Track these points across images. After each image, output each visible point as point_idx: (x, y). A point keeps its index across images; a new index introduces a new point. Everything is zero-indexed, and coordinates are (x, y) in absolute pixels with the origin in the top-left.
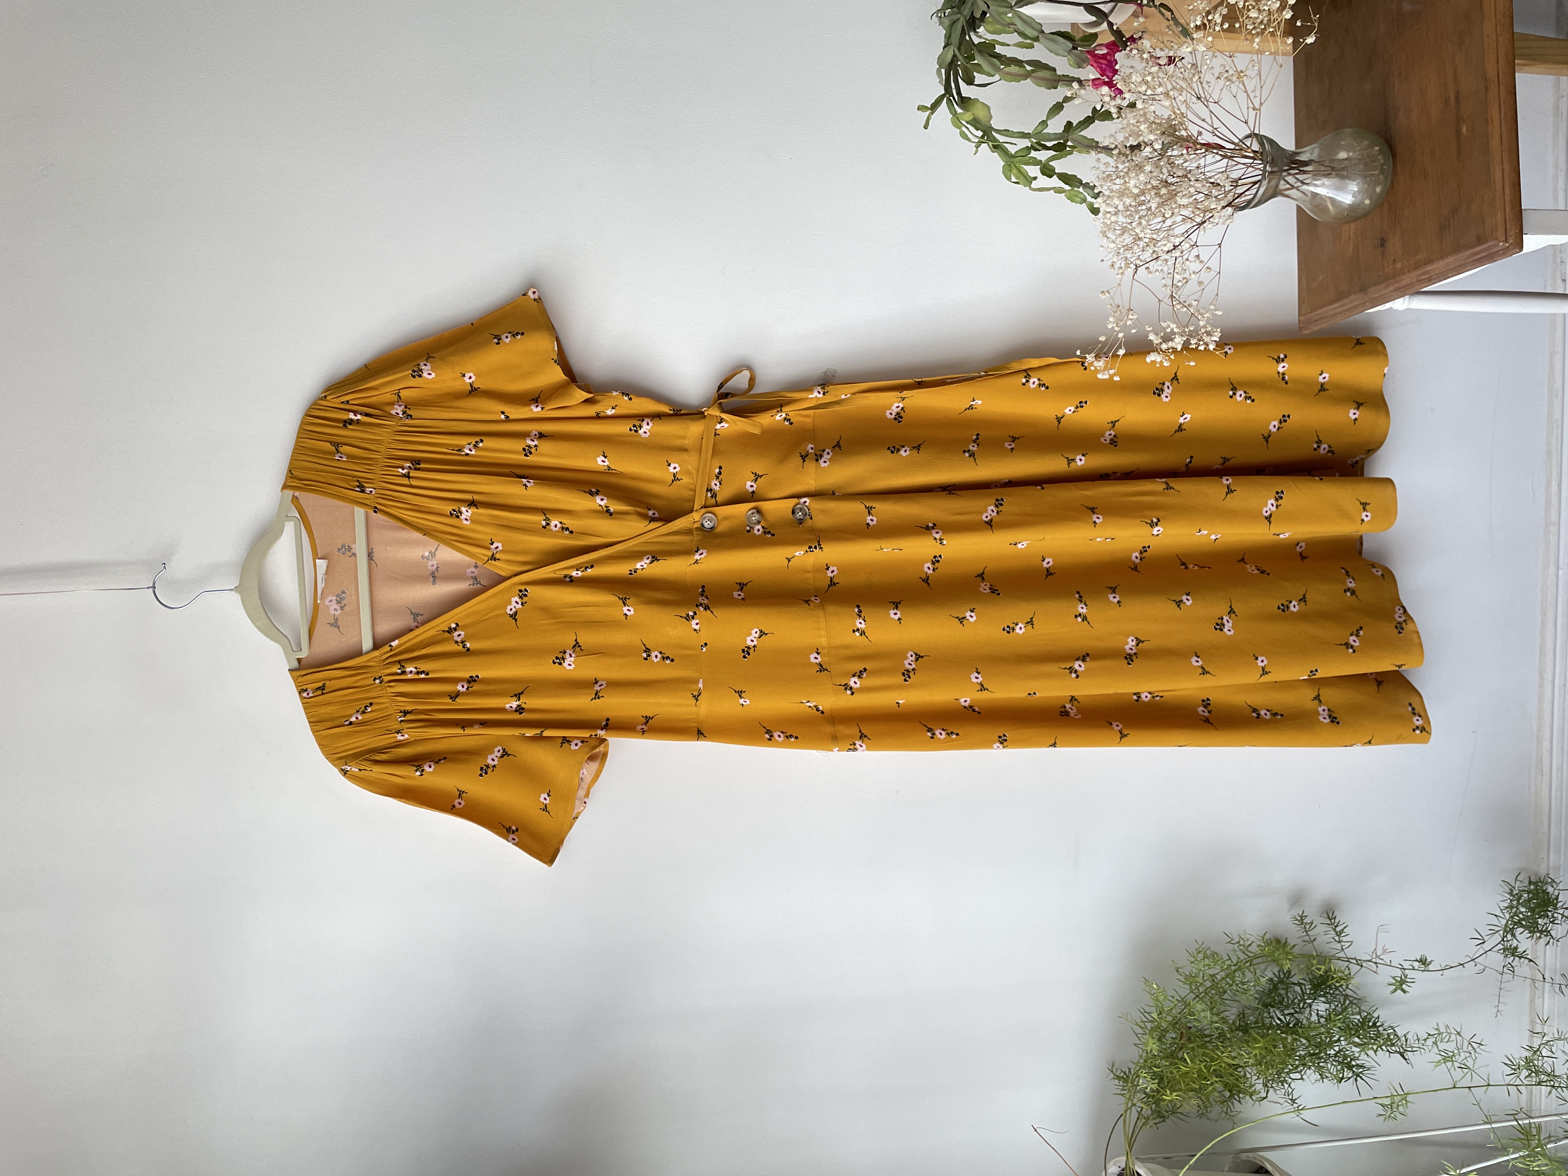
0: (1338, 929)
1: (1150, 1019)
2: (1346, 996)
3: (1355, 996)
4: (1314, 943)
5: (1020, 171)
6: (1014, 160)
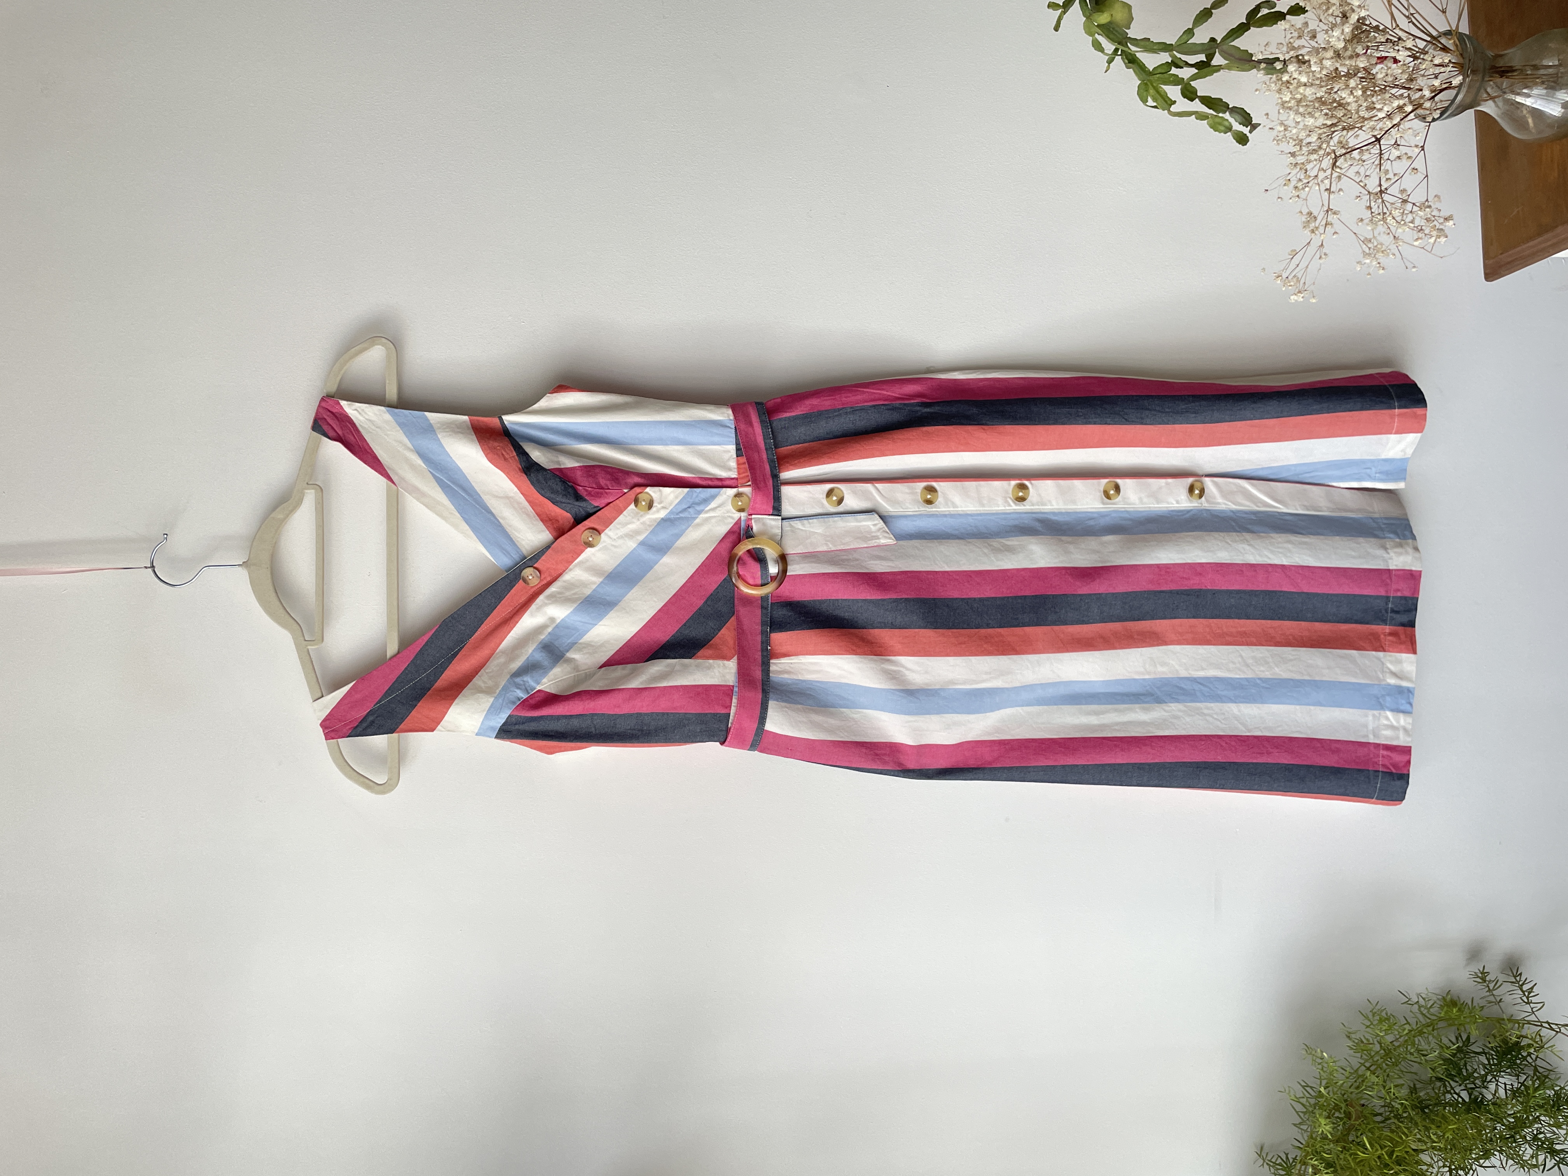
0: (1525, 988)
1: (1315, 1093)
2: (1537, 1068)
3: (1548, 1067)
4: (1501, 1004)
5: (1158, 92)
6: (1151, 78)
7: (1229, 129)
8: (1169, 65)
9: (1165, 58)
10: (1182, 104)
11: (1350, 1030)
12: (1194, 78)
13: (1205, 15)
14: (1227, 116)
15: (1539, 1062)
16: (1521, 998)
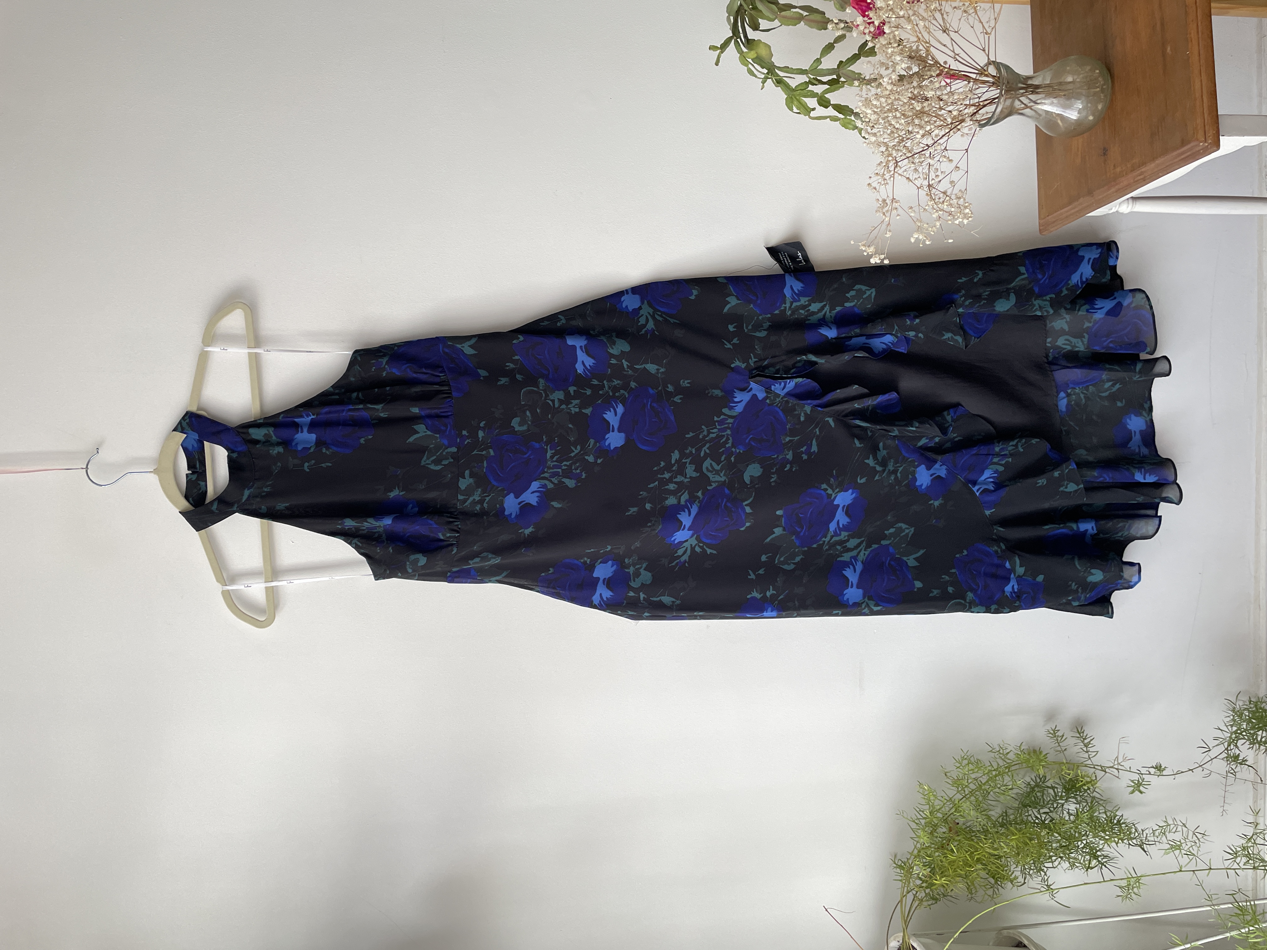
0: (1086, 741)
1: (924, 816)
2: (1094, 797)
3: (1102, 798)
4: (1065, 752)
5: (800, 103)
6: (795, 93)
7: (856, 127)
8: (807, 84)
9: (804, 78)
10: (820, 111)
11: (946, 771)
12: (827, 92)
13: (829, 48)
14: (853, 118)
15: (1095, 794)
16: (1081, 748)
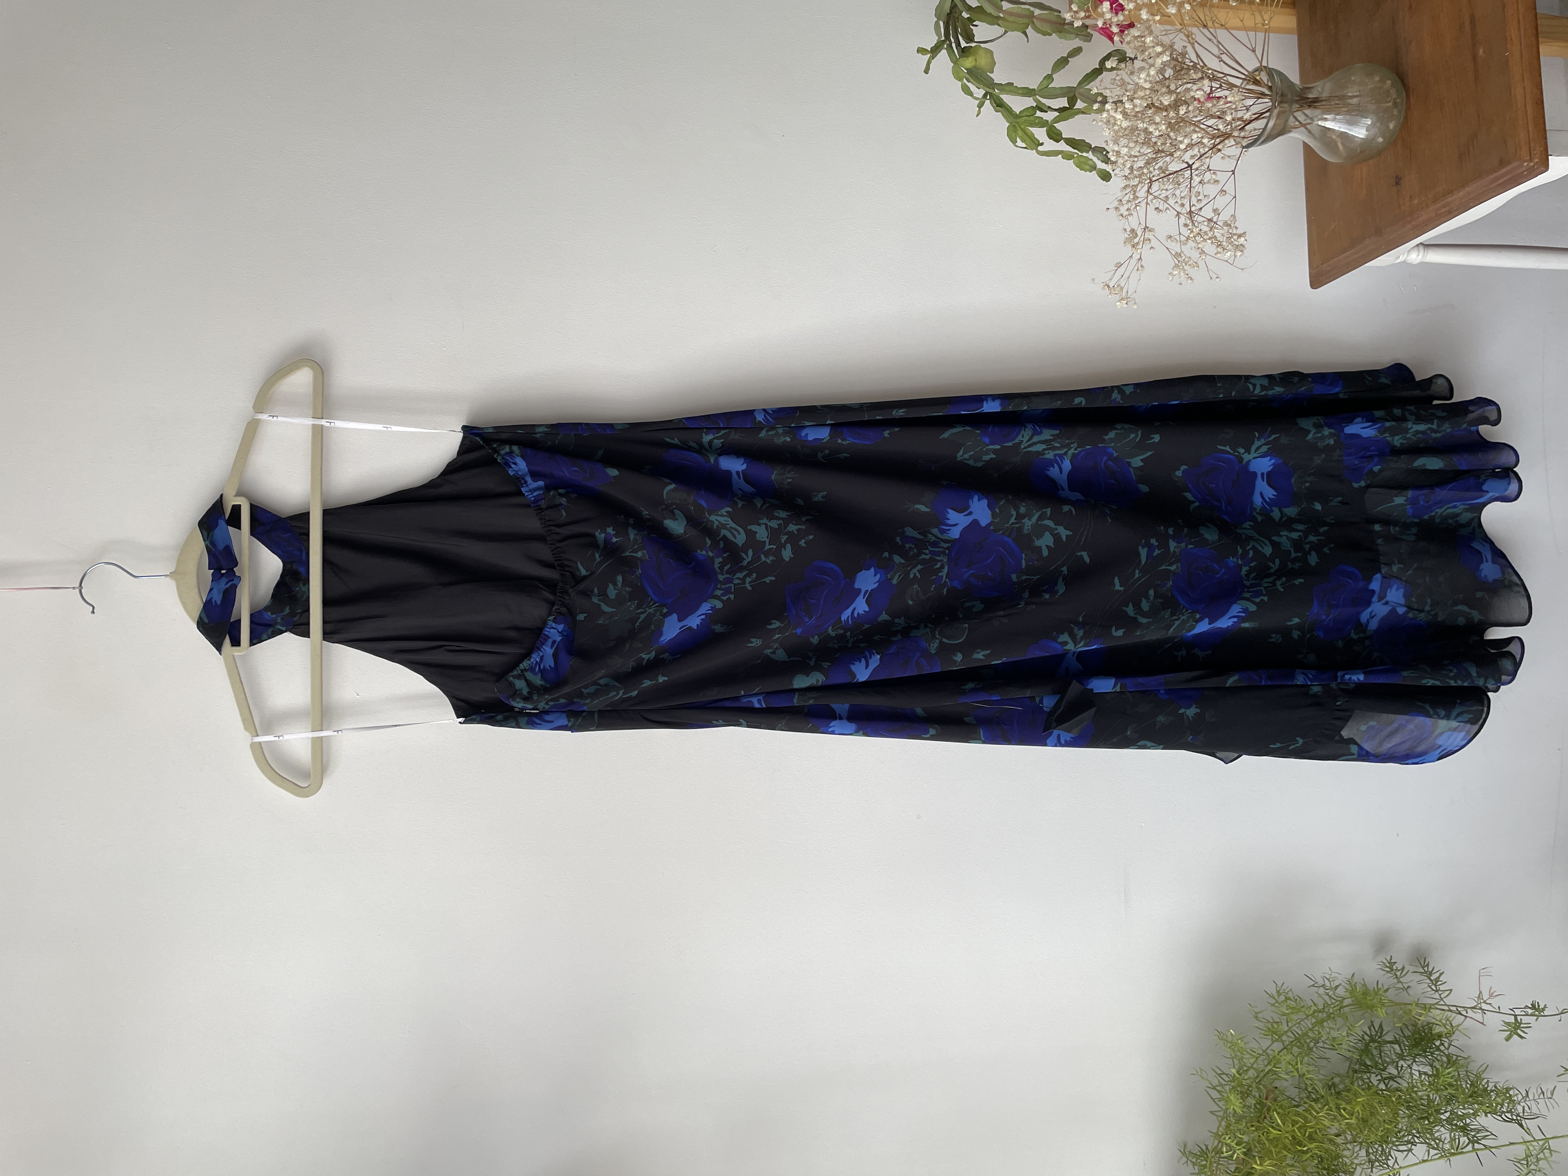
0: (1432, 978)
2: (1450, 1056)
3: (1460, 1055)
4: (1408, 991)
5: (1026, 133)
6: (1018, 121)
7: (1094, 168)
8: (1034, 109)
12: (1057, 120)
13: (1062, 63)
16: (1430, 987)
